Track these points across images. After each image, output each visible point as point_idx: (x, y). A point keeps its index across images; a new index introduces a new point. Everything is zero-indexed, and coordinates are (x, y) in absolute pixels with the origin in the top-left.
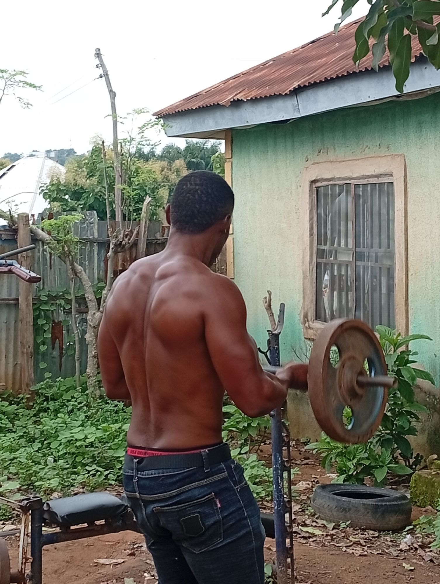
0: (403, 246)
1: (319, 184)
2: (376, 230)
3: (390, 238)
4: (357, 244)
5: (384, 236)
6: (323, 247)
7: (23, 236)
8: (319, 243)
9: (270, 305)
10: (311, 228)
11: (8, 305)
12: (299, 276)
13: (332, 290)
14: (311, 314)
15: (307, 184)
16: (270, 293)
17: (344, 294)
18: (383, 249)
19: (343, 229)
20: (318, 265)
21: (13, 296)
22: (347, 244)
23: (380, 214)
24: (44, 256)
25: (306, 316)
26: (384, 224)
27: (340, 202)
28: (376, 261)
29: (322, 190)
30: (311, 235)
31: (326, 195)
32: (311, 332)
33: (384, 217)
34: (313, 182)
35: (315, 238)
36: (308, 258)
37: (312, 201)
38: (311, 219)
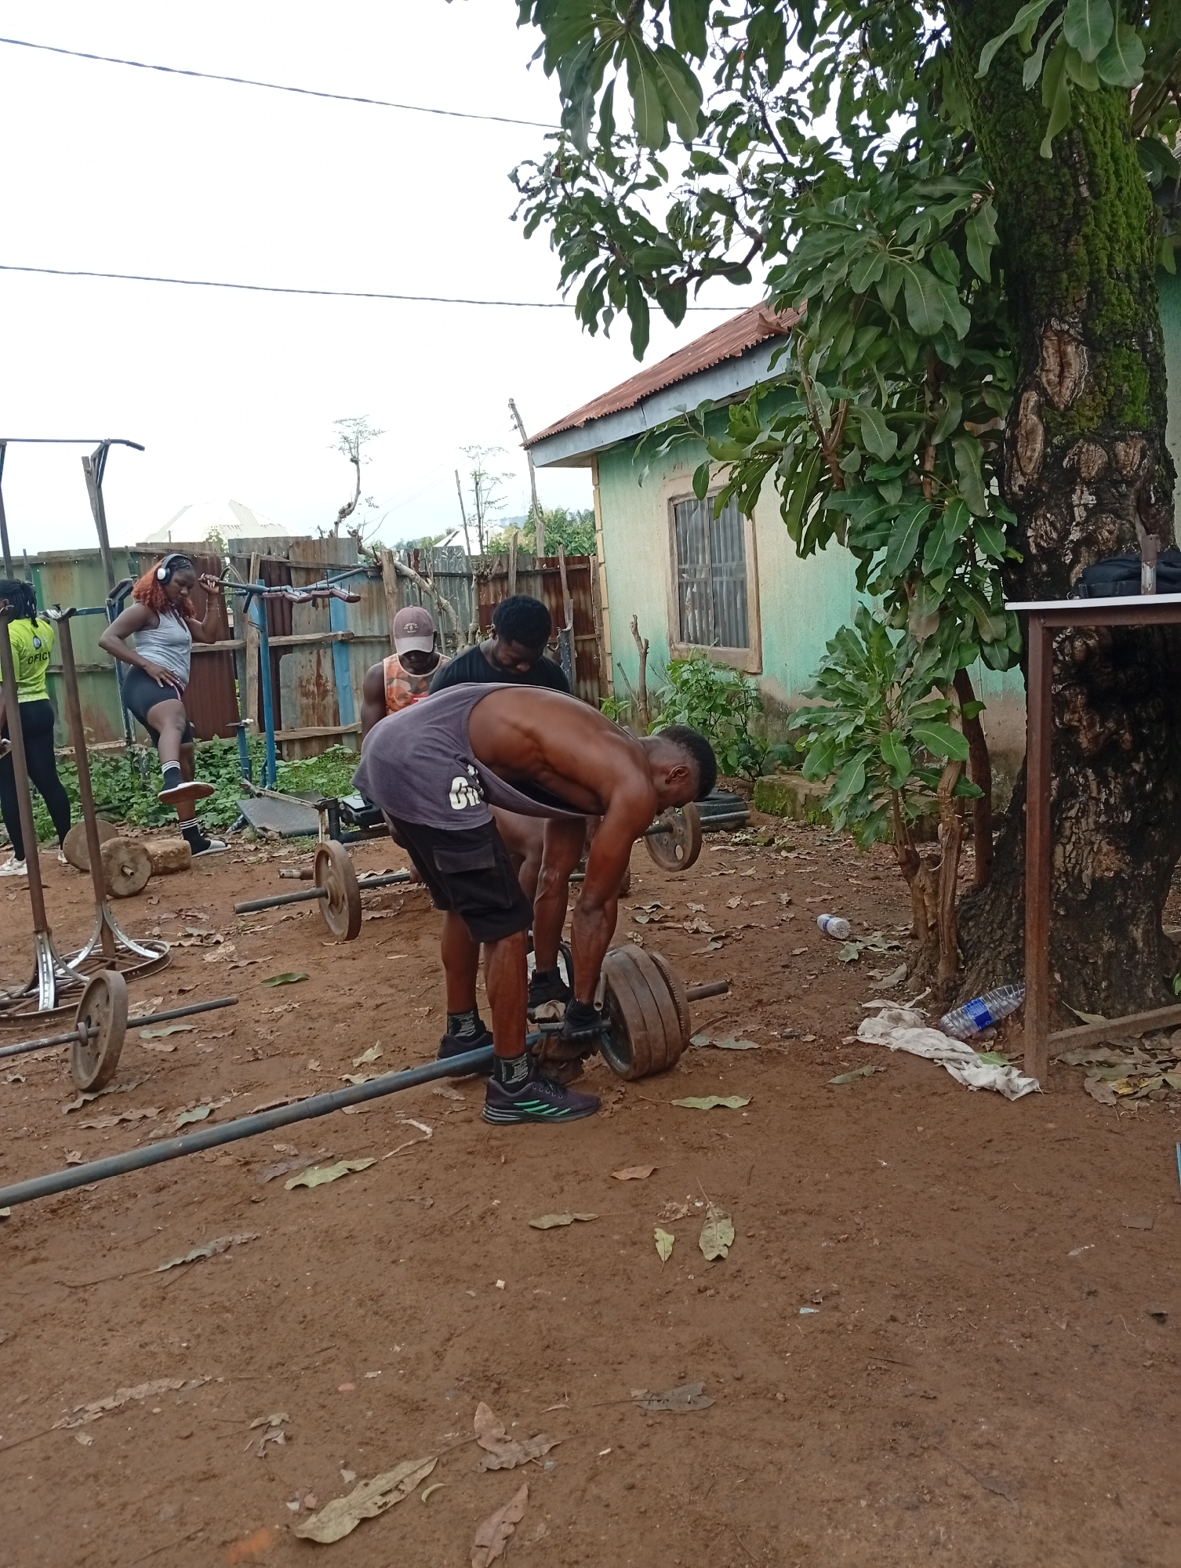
0: (752, 555)
1: (676, 502)
2: (729, 543)
3: (741, 549)
4: (712, 560)
5: (736, 549)
6: (683, 567)
7: (388, 573)
8: (680, 563)
9: (636, 629)
10: (672, 548)
11: (380, 643)
12: (664, 599)
13: (693, 609)
14: (676, 636)
15: (666, 502)
16: (636, 618)
17: (704, 612)
18: (735, 563)
19: (700, 546)
20: (680, 585)
21: (385, 634)
22: (704, 561)
23: (732, 526)
24: (413, 593)
25: (671, 639)
26: (736, 535)
27: (696, 517)
28: (731, 575)
29: (679, 507)
30: (672, 554)
31: (684, 512)
32: (677, 653)
33: (736, 528)
34: (671, 499)
35: (676, 558)
36: (670, 579)
37: (670, 520)
38: (671, 538)
